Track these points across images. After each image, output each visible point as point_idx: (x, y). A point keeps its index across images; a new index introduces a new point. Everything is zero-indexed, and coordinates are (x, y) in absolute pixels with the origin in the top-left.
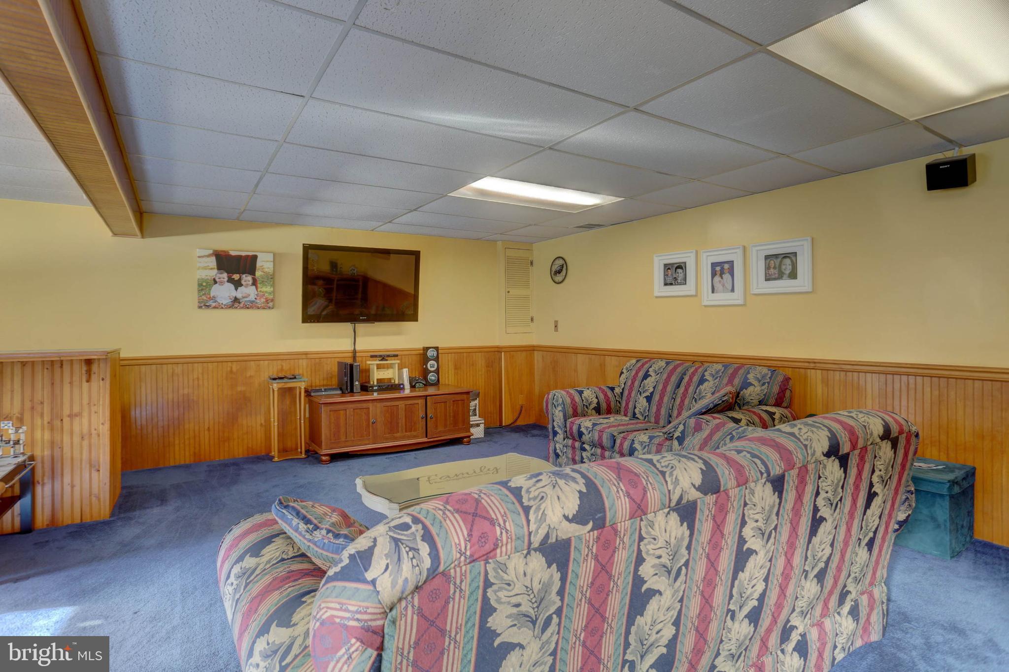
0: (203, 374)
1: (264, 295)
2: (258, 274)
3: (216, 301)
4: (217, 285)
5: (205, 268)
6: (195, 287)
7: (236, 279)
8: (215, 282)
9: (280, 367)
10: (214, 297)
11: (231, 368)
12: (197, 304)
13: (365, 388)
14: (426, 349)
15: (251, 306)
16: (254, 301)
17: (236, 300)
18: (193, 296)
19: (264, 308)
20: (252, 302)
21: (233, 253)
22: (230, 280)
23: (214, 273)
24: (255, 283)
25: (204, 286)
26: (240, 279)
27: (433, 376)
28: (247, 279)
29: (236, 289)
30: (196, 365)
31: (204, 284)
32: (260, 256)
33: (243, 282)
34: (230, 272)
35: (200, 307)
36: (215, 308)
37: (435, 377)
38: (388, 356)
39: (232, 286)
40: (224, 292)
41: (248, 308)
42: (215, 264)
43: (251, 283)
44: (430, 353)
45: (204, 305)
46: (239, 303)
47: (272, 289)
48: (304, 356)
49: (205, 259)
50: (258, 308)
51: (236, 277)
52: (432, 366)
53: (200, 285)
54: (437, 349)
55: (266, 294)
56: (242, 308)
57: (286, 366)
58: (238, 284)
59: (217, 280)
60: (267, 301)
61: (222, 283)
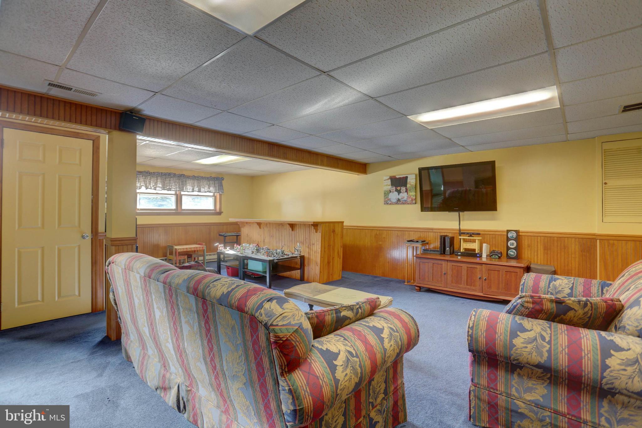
0: (387, 235)
1: (410, 197)
2: (408, 186)
3: (391, 201)
4: (391, 193)
5: (387, 185)
6: (383, 195)
7: (399, 189)
8: (390, 192)
9: (419, 235)
10: (390, 199)
11: (398, 234)
12: (383, 203)
13: (452, 253)
14: (508, 231)
15: (405, 203)
16: (406, 200)
17: (399, 200)
18: (382, 199)
19: (411, 204)
20: (405, 201)
21: (397, 177)
22: (396, 190)
23: (390, 187)
24: (406, 191)
25: (386, 194)
26: (400, 189)
27: (512, 252)
28: (403, 189)
29: (399, 195)
30: (384, 231)
31: (386, 193)
32: (408, 176)
33: (402, 191)
34: (396, 187)
35: (385, 204)
36: (390, 204)
37: (515, 253)
38: (473, 234)
39: (396, 193)
40: (394, 196)
41: (404, 204)
42: (390, 183)
43: (405, 191)
44: (512, 235)
45: (386, 203)
46: (400, 201)
47: (414, 194)
48: (431, 231)
49: (386, 181)
50: (408, 204)
51: (399, 188)
52: (513, 244)
53: (385, 193)
54: (517, 232)
55: (412, 196)
56: (401, 204)
57: (422, 235)
58: (399, 192)
59: (391, 191)
60: (412, 200)
61: (393, 192)
